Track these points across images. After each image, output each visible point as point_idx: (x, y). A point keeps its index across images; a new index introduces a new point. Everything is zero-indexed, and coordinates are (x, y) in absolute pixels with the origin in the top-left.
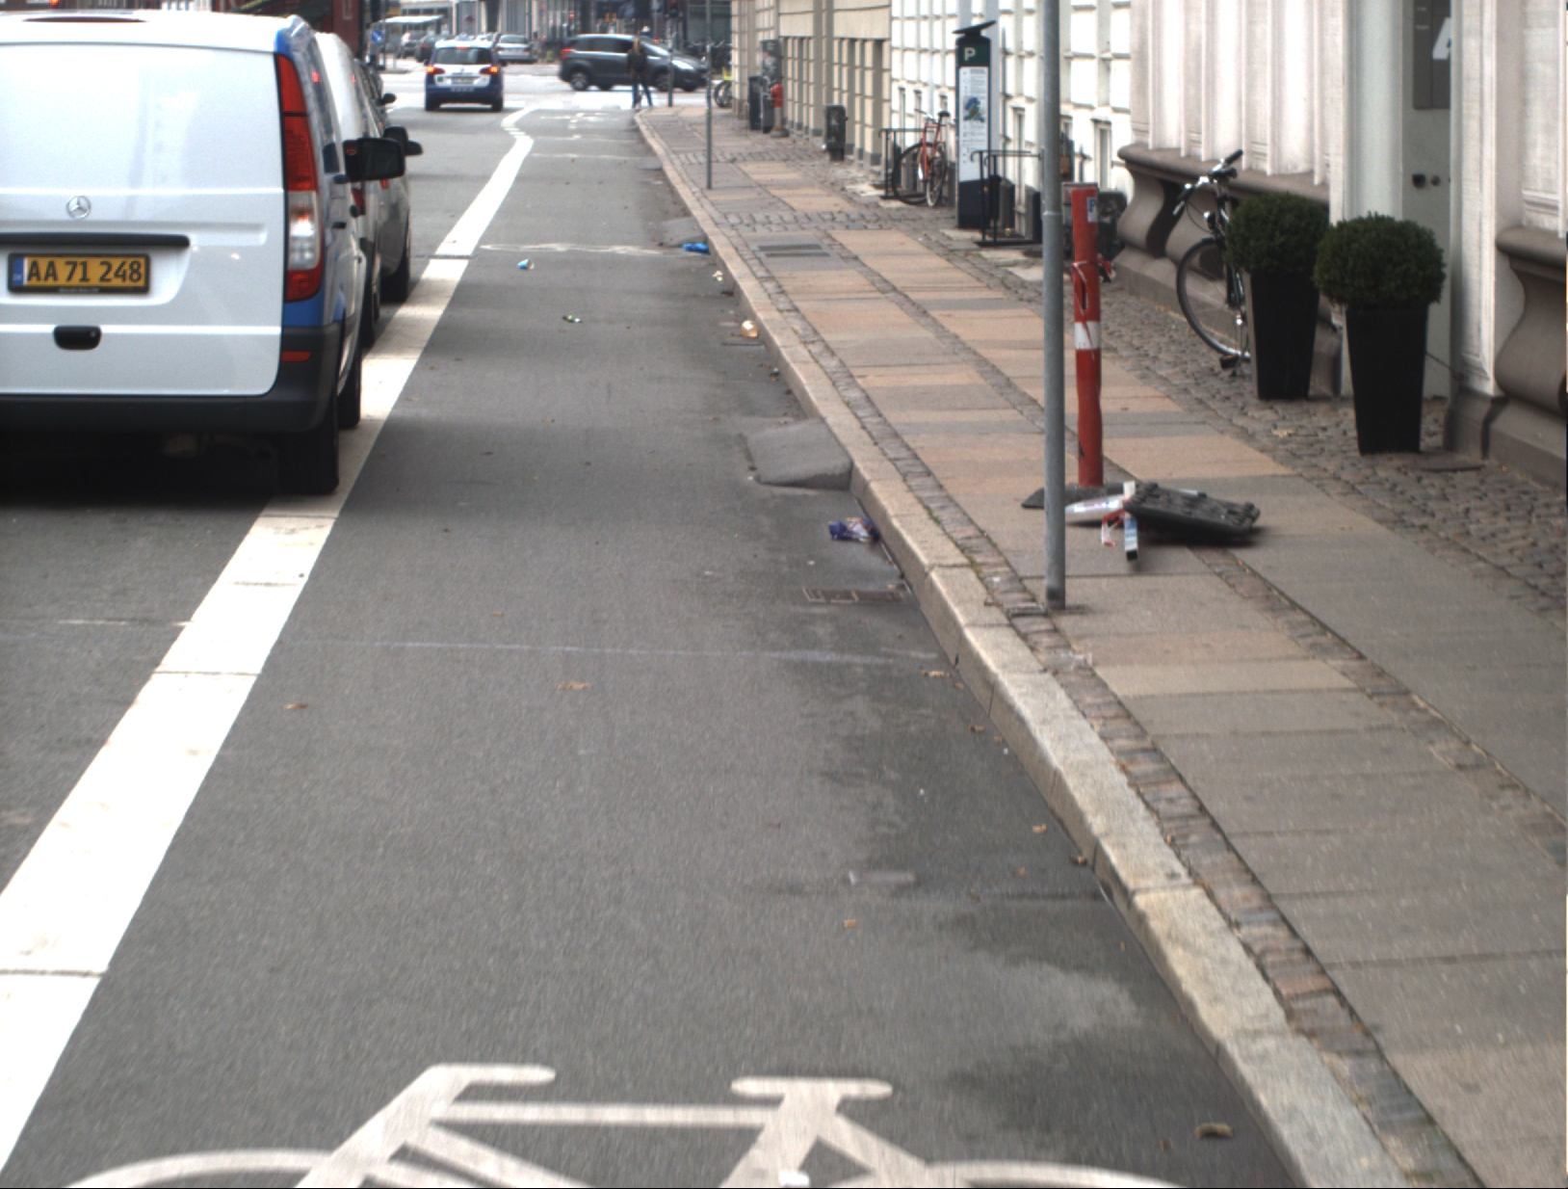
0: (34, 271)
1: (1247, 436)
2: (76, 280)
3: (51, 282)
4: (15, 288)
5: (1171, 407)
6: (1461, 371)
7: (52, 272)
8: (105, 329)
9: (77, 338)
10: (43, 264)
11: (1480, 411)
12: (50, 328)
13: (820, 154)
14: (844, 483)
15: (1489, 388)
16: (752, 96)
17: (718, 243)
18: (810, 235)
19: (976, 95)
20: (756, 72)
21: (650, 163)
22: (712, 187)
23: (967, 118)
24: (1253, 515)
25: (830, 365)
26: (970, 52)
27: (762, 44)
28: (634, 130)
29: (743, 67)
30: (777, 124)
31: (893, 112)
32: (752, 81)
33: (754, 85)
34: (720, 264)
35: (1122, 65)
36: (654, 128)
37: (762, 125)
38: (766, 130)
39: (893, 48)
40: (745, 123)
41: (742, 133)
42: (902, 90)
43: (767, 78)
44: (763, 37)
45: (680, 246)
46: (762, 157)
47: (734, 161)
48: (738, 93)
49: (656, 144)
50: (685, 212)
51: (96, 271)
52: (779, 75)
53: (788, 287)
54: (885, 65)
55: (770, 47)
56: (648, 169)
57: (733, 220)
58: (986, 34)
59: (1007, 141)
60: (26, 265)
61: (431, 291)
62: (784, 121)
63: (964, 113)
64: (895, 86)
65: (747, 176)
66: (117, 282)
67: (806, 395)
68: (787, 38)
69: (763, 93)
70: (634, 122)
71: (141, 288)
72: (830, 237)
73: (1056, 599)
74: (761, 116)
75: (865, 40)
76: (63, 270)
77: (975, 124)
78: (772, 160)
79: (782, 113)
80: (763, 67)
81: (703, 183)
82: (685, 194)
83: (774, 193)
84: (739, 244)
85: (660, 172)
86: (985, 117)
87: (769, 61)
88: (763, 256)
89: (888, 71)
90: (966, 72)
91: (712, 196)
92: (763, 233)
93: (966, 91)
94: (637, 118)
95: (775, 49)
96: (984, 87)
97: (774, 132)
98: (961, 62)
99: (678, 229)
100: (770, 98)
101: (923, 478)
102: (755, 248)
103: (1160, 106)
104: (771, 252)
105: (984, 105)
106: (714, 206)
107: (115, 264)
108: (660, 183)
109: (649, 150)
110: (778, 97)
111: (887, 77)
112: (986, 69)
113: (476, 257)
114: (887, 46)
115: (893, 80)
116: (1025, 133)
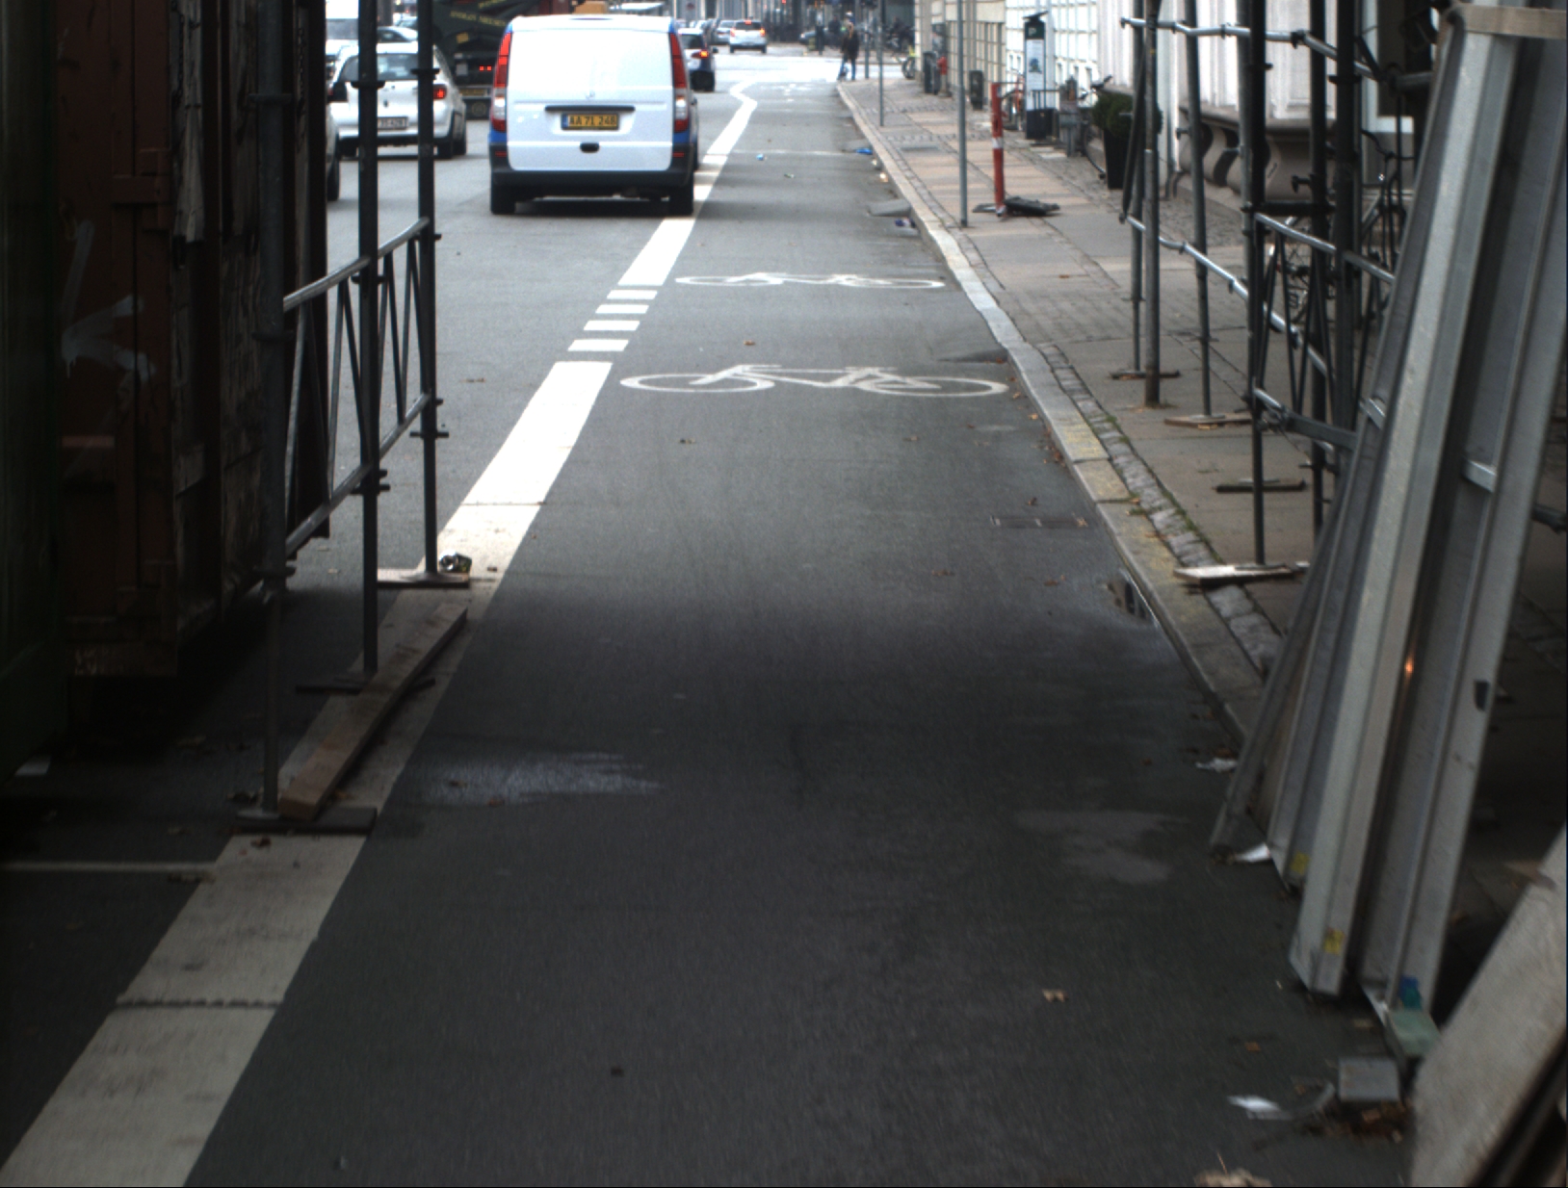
0: (572, 121)
1: (1091, 199)
2: (589, 125)
3: (579, 125)
4: (565, 127)
6: (1170, 164)
7: (579, 121)
8: (602, 144)
9: (590, 148)
10: (576, 118)
11: (1174, 177)
12: (578, 144)
14: (909, 213)
15: (1177, 168)
16: (926, 67)
17: (878, 149)
18: (935, 143)
19: (1036, 57)
20: (930, 49)
21: (845, 114)
22: (882, 124)
23: (1031, 71)
24: (1055, 207)
25: (917, 184)
26: (1032, 31)
27: (934, 27)
28: (836, 95)
29: (922, 45)
30: (943, 87)
31: (1007, 72)
32: (927, 55)
33: (929, 59)
34: (876, 157)
35: (1094, 36)
36: (853, 94)
37: (933, 88)
38: (936, 93)
39: (1007, 29)
40: (921, 89)
41: (917, 95)
42: (1011, 57)
43: (935, 52)
44: (936, 20)
45: (854, 151)
46: (926, 109)
47: (904, 111)
48: (919, 66)
49: (850, 103)
50: (862, 137)
51: (597, 120)
52: (944, 51)
53: (910, 162)
54: (1003, 40)
55: (938, 29)
56: (841, 119)
57: (891, 138)
58: (1043, 19)
59: (1055, 84)
60: (569, 118)
61: (710, 168)
62: (948, 85)
63: (1028, 68)
64: (1008, 54)
65: (910, 119)
66: (606, 125)
67: (900, 193)
68: (950, 22)
69: (934, 65)
70: (836, 90)
71: (616, 128)
72: (946, 144)
73: (964, 224)
74: (933, 82)
75: (993, 23)
76: (584, 120)
77: (1036, 74)
78: (933, 110)
79: (947, 79)
80: (935, 45)
81: (877, 122)
82: (865, 129)
83: (924, 127)
84: (889, 147)
85: (851, 119)
86: (1042, 69)
87: (938, 40)
88: (902, 153)
89: (1004, 44)
90: (1030, 43)
91: (882, 129)
92: (907, 143)
93: (1030, 55)
94: (839, 88)
95: (942, 30)
96: (1041, 52)
97: (941, 94)
98: (1027, 37)
99: (856, 144)
100: (937, 68)
101: (936, 206)
102: (898, 149)
103: (1106, 57)
104: (907, 150)
105: (1041, 63)
106: (881, 133)
107: (605, 117)
108: (849, 125)
109: (845, 107)
110: (944, 67)
111: (1003, 48)
112: (1041, 41)
113: (731, 155)
114: (1003, 27)
115: (1007, 50)
116: (1062, 79)
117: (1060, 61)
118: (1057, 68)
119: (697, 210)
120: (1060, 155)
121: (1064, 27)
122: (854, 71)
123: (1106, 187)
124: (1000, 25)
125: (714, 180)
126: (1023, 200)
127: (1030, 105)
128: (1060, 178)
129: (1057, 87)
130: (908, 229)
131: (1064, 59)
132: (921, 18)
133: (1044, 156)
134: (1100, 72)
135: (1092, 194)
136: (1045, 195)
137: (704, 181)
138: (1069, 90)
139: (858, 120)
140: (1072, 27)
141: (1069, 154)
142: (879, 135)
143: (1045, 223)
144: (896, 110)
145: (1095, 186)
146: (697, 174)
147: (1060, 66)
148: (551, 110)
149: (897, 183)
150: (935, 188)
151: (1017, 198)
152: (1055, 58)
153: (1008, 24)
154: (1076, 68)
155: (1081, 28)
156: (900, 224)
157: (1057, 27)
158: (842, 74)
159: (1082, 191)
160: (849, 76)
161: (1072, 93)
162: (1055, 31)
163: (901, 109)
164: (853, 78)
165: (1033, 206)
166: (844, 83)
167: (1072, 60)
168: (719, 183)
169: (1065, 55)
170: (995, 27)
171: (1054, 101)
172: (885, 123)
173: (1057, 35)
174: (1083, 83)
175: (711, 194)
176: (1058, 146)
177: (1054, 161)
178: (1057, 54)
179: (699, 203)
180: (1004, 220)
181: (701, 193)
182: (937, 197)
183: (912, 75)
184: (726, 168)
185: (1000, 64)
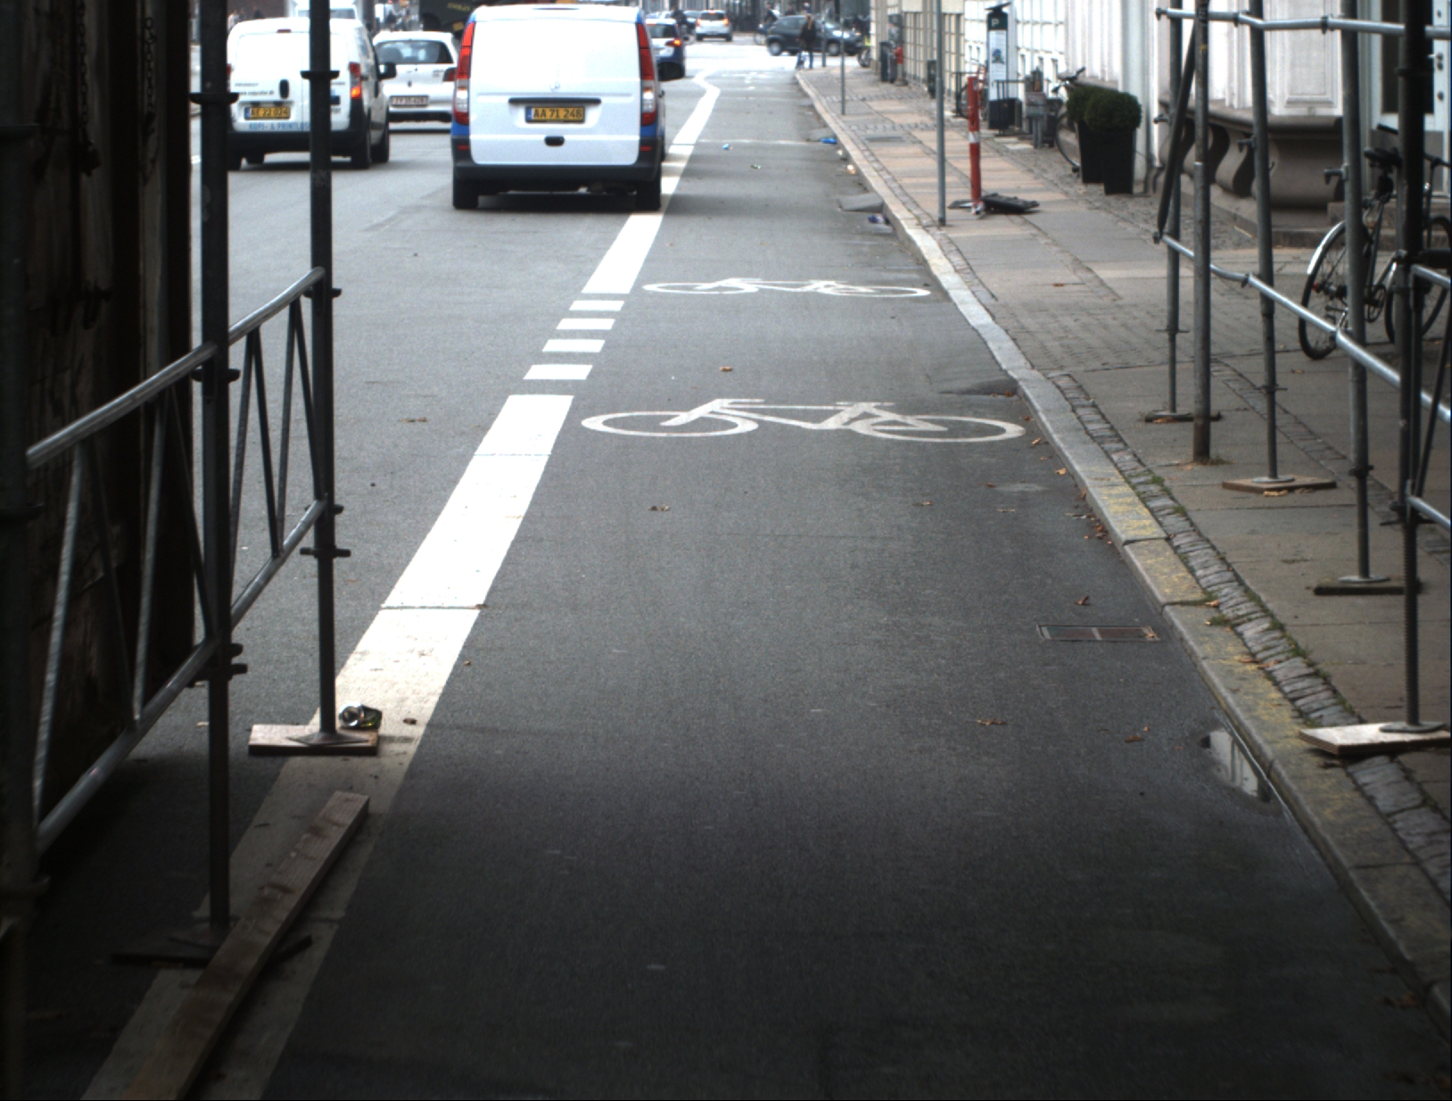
0: (537, 114)
1: (1066, 193)
2: (554, 117)
3: (543, 118)
4: (529, 120)
5: (1040, 186)
6: (1149, 158)
7: (544, 114)
8: (566, 137)
9: (554, 141)
10: (540, 110)
11: (1154, 172)
12: (543, 137)
13: (924, 95)
14: (881, 208)
15: (1157, 164)
16: (883, 57)
17: (843, 138)
18: (899, 133)
19: (999, 48)
20: (886, 38)
21: (805, 102)
22: (843, 113)
23: (994, 62)
24: (1035, 204)
25: (887, 177)
26: (995, 22)
27: (891, 17)
28: (795, 83)
29: (877, 35)
30: (900, 76)
31: (966, 62)
32: (883, 45)
33: (885, 48)
34: (842, 147)
35: (1061, 28)
36: (811, 82)
37: (889, 77)
38: (892, 81)
39: (966, 20)
40: (878, 77)
41: (873, 83)
42: (970, 47)
43: (892, 43)
44: (891, 12)
45: (819, 141)
46: (884, 97)
47: (864, 100)
48: (874, 55)
49: (810, 91)
50: (825, 125)
51: (562, 113)
52: (901, 41)
53: (876, 153)
54: (962, 31)
55: (895, 20)
56: (803, 107)
57: (854, 128)
58: (1005, 10)
59: (1018, 75)
60: (533, 111)
61: (676, 158)
62: (904, 74)
63: (991, 59)
64: (967, 45)
65: (870, 107)
66: (571, 118)
67: (871, 186)
68: (906, 13)
69: (890, 54)
70: (795, 78)
71: (582, 121)
72: (910, 134)
73: (942, 222)
74: (889, 71)
75: (951, 15)
76: (548, 113)
77: (999, 65)
78: (891, 99)
79: (903, 68)
80: (891, 35)
81: (839, 111)
82: (827, 118)
83: (886, 116)
84: (855, 138)
85: (812, 107)
86: (1005, 60)
87: (894, 30)
88: (867, 142)
89: (964, 34)
90: (993, 34)
91: (845, 118)
92: (870, 133)
93: (993, 46)
94: (798, 76)
95: (898, 21)
96: (1004, 43)
97: (897, 82)
98: (990, 28)
99: (820, 133)
100: (894, 57)
101: (911, 202)
102: (863, 138)
103: (1074, 49)
104: (873, 140)
105: (1003, 54)
106: (844, 122)
107: (571, 110)
108: (811, 113)
109: (806, 95)
110: (900, 57)
111: (962, 39)
112: (1005, 32)
113: (697, 145)
114: (962, 18)
115: (966, 41)
116: (1026, 70)
117: (1023, 51)
118: (1020, 59)
119: (665, 204)
120: (1026, 146)
121: (1027, 18)
122: (811, 61)
123: (1080, 180)
124: (959, 16)
125: (681, 171)
126: (1001, 197)
127: (993, 95)
128: (1031, 171)
129: (1021, 78)
130: (882, 226)
131: (1028, 50)
132: (877, 9)
133: (1011, 147)
134: (1067, 64)
135: (1067, 189)
136: (1018, 189)
137: (671, 172)
138: (1035, 81)
139: (818, 107)
140: (1037, 18)
141: (1036, 146)
142: (841, 124)
143: (1026, 222)
144: (855, 98)
145: (1069, 180)
146: (665, 164)
147: (1023, 56)
148: (515, 102)
149: (866, 175)
150: (906, 181)
151: (995, 195)
152: (1018, 49)
153: (967, 15)
154: (1041, 59)
155: (1045, 19)
156: (874, 220)
157: (1019, 18)
158: (800, 63)
159: (1056, 185)
160: (807, 64)
161: (1037, 84)
162: (1017, 22)
163: (860, 97)
164: (811, 66)
165: (1010, 202)
166: (802, 71)
167: (1037, 51)
168: (687, 174)
169: (1028, 46)
170: (953, 18)
171: (1020, 93)
172: (846, 112)
173: (1020, 26)
174: (1048, 73)
175: (679, 187)
176: (1022, 137)
177: (1019, 151)
178: (1020, 45)
179: (666, 196)
180: (982, 218)
181: (668, 186)
182: (909, 191)
183: (866, 63)
184: (693, 159)
185: (959, 54)
